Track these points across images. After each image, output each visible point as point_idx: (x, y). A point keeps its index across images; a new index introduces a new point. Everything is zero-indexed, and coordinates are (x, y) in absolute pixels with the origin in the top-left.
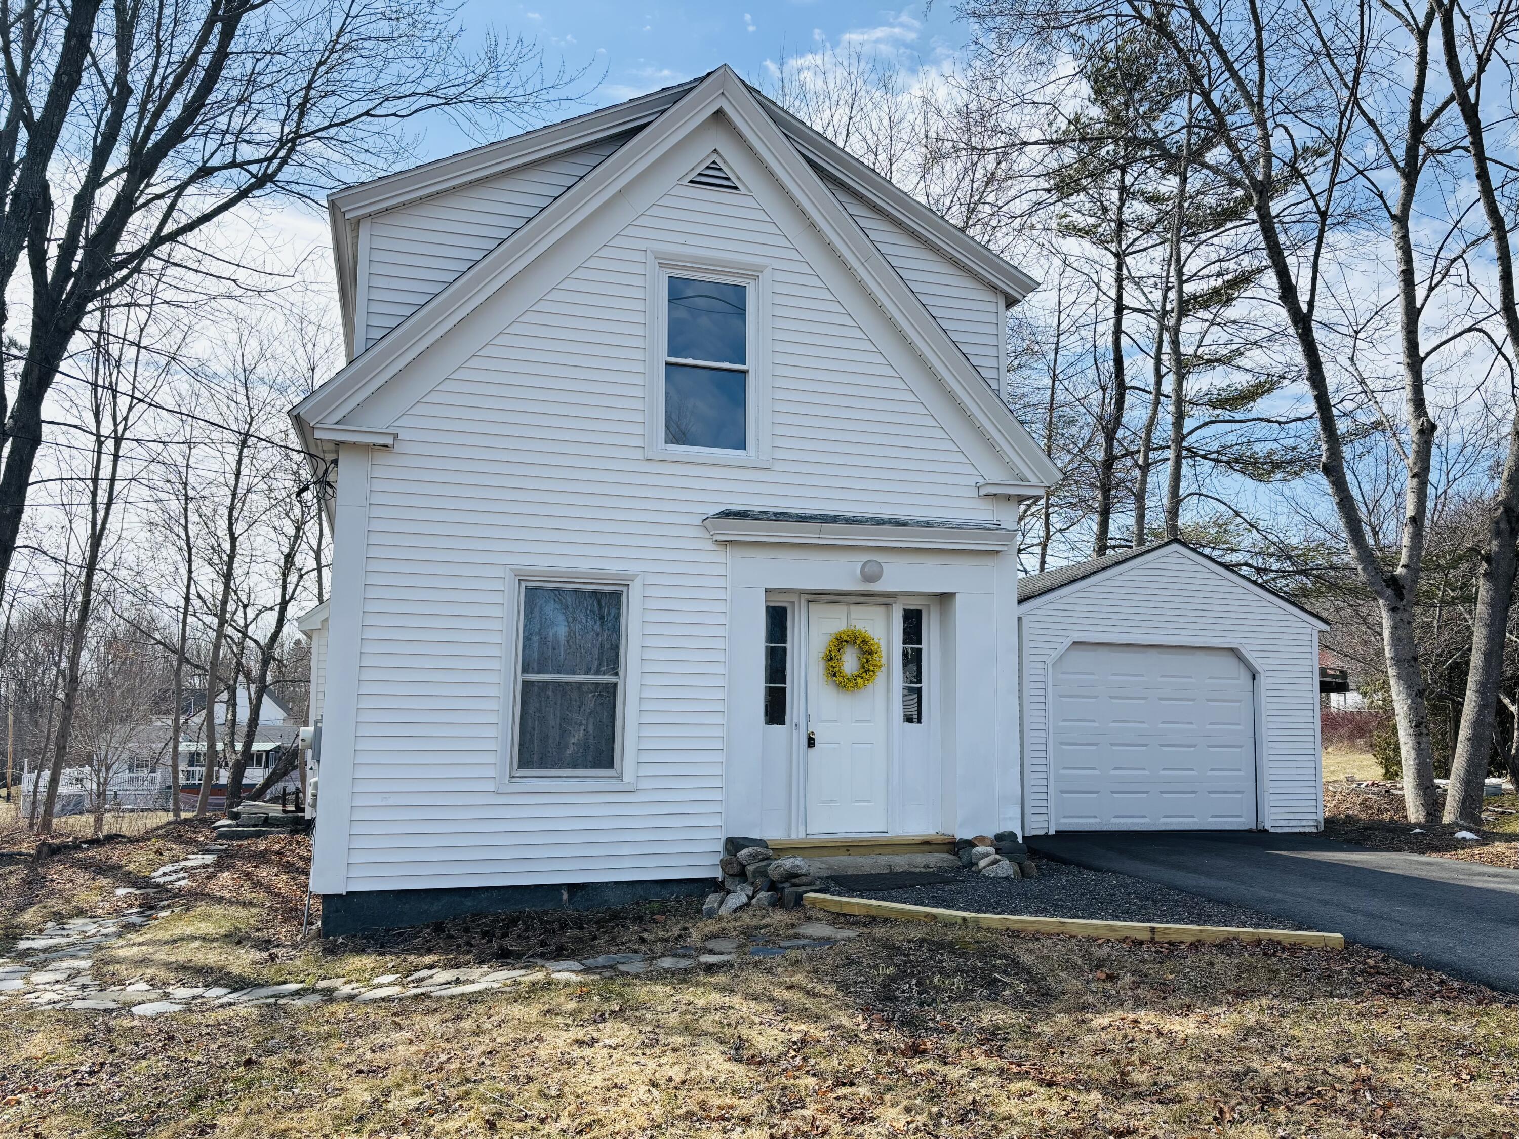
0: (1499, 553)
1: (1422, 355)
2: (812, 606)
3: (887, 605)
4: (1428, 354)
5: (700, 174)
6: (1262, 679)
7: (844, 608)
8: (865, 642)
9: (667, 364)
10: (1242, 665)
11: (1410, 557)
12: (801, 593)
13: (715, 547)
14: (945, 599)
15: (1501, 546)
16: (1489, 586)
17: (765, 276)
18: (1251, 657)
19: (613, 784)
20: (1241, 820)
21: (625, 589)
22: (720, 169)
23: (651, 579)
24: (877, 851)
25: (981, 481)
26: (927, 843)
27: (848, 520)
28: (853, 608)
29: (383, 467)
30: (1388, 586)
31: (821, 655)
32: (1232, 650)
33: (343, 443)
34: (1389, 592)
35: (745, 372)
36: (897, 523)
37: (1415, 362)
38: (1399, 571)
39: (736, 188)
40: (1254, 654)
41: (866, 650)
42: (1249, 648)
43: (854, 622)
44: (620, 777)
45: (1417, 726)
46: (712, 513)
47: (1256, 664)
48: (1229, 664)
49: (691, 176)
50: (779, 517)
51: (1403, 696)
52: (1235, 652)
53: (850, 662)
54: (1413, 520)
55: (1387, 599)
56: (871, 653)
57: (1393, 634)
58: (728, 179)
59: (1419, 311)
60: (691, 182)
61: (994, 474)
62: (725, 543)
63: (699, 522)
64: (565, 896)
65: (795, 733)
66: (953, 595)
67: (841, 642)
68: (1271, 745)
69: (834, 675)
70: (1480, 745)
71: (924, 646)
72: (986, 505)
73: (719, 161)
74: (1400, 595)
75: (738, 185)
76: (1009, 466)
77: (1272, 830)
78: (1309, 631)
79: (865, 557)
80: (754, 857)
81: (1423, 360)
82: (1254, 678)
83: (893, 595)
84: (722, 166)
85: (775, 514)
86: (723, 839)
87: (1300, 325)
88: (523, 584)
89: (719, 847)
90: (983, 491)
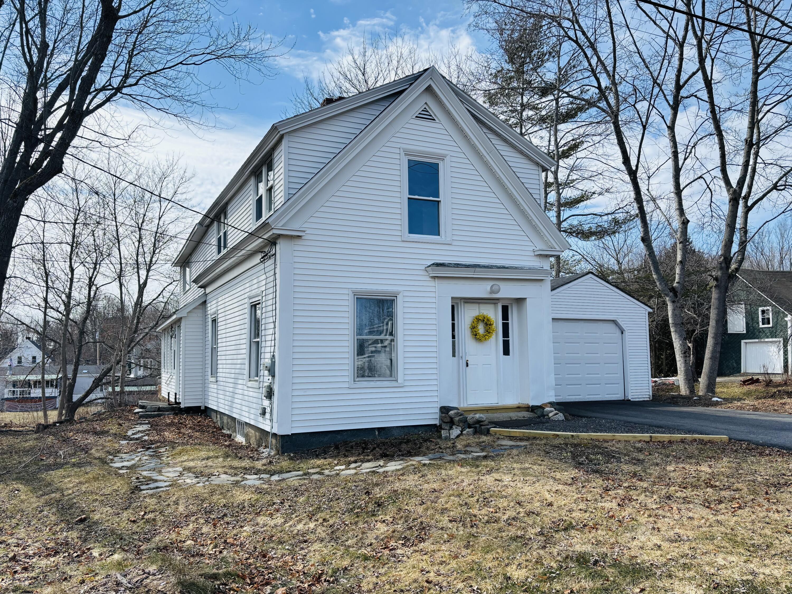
0: (721, 277)
1: (681, 189)
2: (466, 305)
3: (495, 303)
4: (684, 188)
5: (420, 114)
6: (626, 333)
7: (477, 305)
8: (488, 320)
9: (409, 198)
10: (617, 328)
11: (680, 278)
12: (461, 299)
13: (430, 279)
14: (520, 301)
15: (722, 274)
16: (717, 291)
17: (447, 159)
18: (621, 323)
19: (394, 384)
20: (618, 396)
21: (395, 298)
22: (427, 111)
23: (406, 294)
24: (499, 411)
25: (536, 249)
26: (519, 407)
27: (484, 267)
28: (481, 305)
29: (297, 246)
30: (671, 292)
31: (469, 326)
32: (613, 321)
33: (282, 235)
34: (671, 294)
35: (438, 202)
36: (504, 267)
37: (678, 191)
38: (675, 285)
39: (434, 120)
40: (623, 323)
41: (487, 323)
42: (621, 320)
43: (482, 311)
44: (397, 381)
45: (685, 353)
46: (429, 264)
47: (624, 326)
48: (612, 327)
49: (416, 115)
50: (457, 265)
51: (677, 340)
52: (614, 322)
53: (481, 329)
54: (681, 262)
55: (670, 297)
56: (490, 325)
57: (673, 313)
58: (431, 116)
59: (681, 169)
60: (416, 117)
61: (540, 246)
62: (434, 278)
63: (424, 268)
64: (377, 433)
65: (461, 361)
66: (524, 299)
67: (478, 320)
68: (631, 362)
69: (475, 335)
70: (715, 361)
71: (510, 322)
72: (537, 259)
73: (427, 108)
74: (676, 296)
75: (435, 118)
76: (546, 242)
77: (632, 400)
78: (644, 312)
79: (491, 283)
80: (457, 414)
81: (682, 191)
82: (622, 333)
83: (498, 299)
84: (428, 110)
85: (455, 264)
86: (439, 407)
87: (632, 175)
88: (356, 296)
89: (438, 411)
90: (536, 253)
